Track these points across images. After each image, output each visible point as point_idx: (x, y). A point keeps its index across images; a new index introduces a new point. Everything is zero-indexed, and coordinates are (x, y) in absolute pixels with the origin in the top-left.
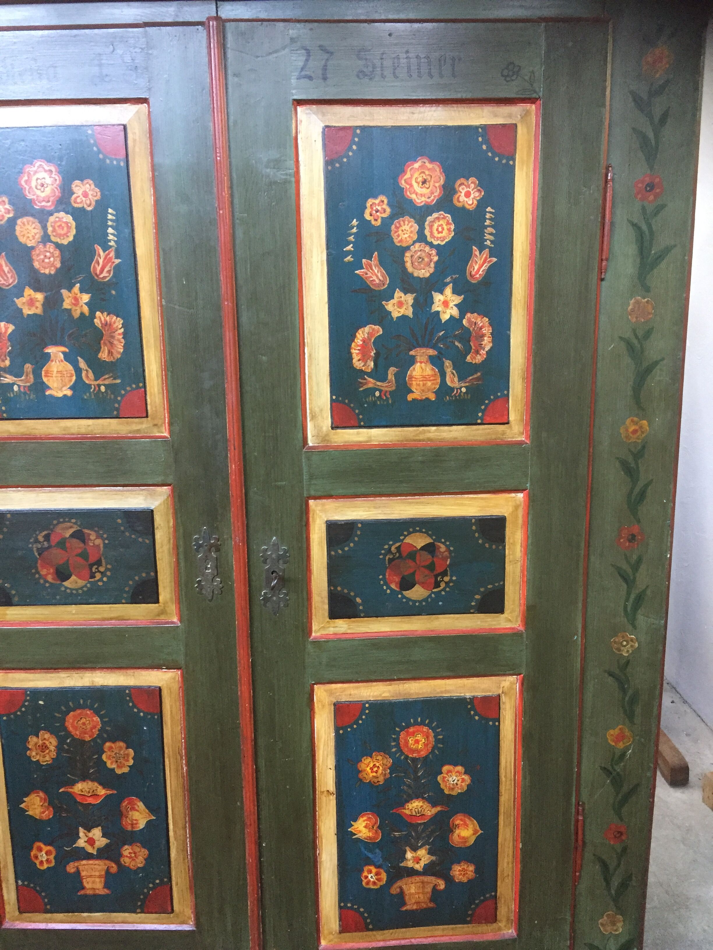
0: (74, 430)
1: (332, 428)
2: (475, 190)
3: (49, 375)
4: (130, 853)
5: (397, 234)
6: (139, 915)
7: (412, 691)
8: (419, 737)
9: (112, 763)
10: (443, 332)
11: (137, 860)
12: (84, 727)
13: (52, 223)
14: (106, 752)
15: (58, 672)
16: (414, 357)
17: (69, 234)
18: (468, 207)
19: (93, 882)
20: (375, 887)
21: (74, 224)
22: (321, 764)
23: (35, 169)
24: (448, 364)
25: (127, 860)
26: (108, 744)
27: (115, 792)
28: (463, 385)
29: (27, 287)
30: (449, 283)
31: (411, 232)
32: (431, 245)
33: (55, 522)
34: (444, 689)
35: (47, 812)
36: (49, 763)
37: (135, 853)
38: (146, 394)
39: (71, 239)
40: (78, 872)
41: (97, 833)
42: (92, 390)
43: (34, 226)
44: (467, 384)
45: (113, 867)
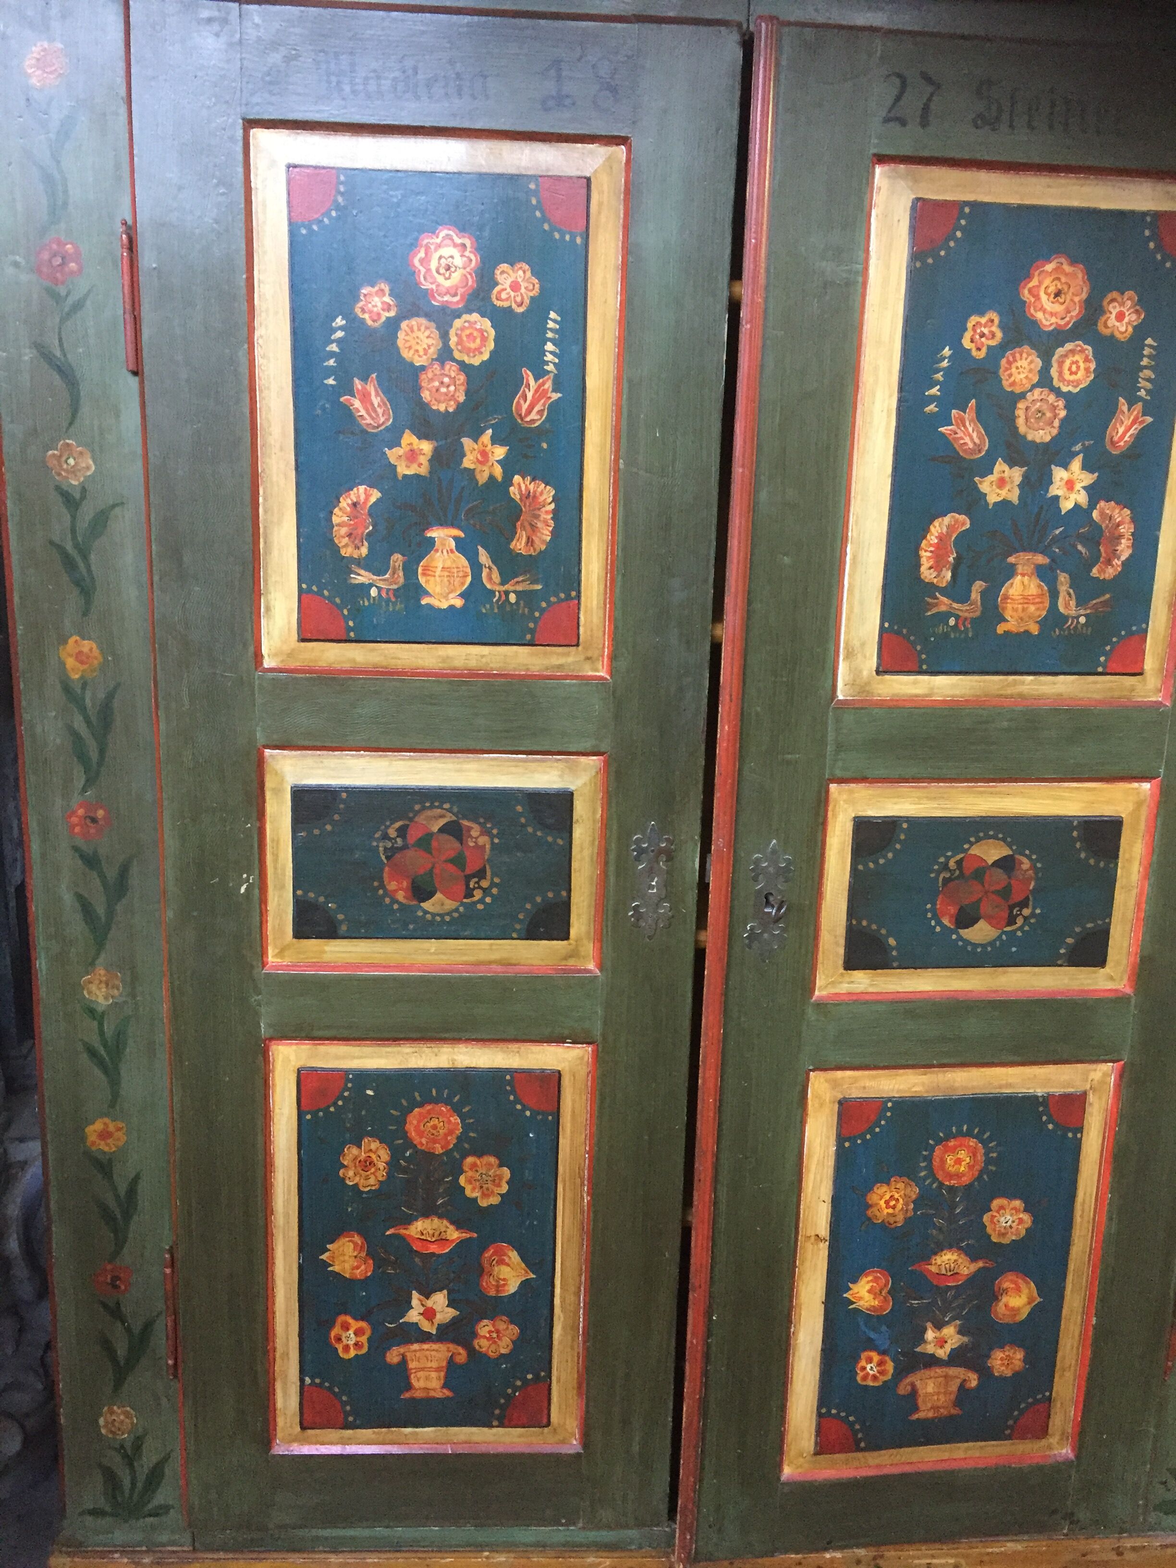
0: (459, 663)
1: (878, 672)
2: (1132, 310)
3: (430, 573)
4: (490, 1332)
5: (1008, 372)
6: (495, 1430)
7: (957, 1085)
8: (962, 1154)
9: (474, 1189)
10: (1061, 529)
11: (499, 1342)
12: (434, 1132)
13: (457, 329)
14: (466, 1172)
15: (399, 1044)
16: (1013, 566)
17: (483, 349)
18: (1118, 335)
19: (427, 1378)
20: (876, 1384)
21: (492, 333)
22: (809, 1195)
23: (438, 241)
24: (1063, 579)
25: (484, 1343)
26: (470, 1160)
27: (475, 1235)
28: (1082, 612)
29: (407, 431)
30: (1078, 453)
31: (1031, 371)
32: (1058, 392)
33: (417, 807)
34: (1004, 1082)
35: (363, 1267)
36: (373, 1188)
37: (498, 1332)
38: (579, 609)
39: (486, 357)
40: (404, 1361)
41: (439, 1300)
42: (495, 600)
43: (427, 333)
44: (1088, 611)
45: (459, 1354)
